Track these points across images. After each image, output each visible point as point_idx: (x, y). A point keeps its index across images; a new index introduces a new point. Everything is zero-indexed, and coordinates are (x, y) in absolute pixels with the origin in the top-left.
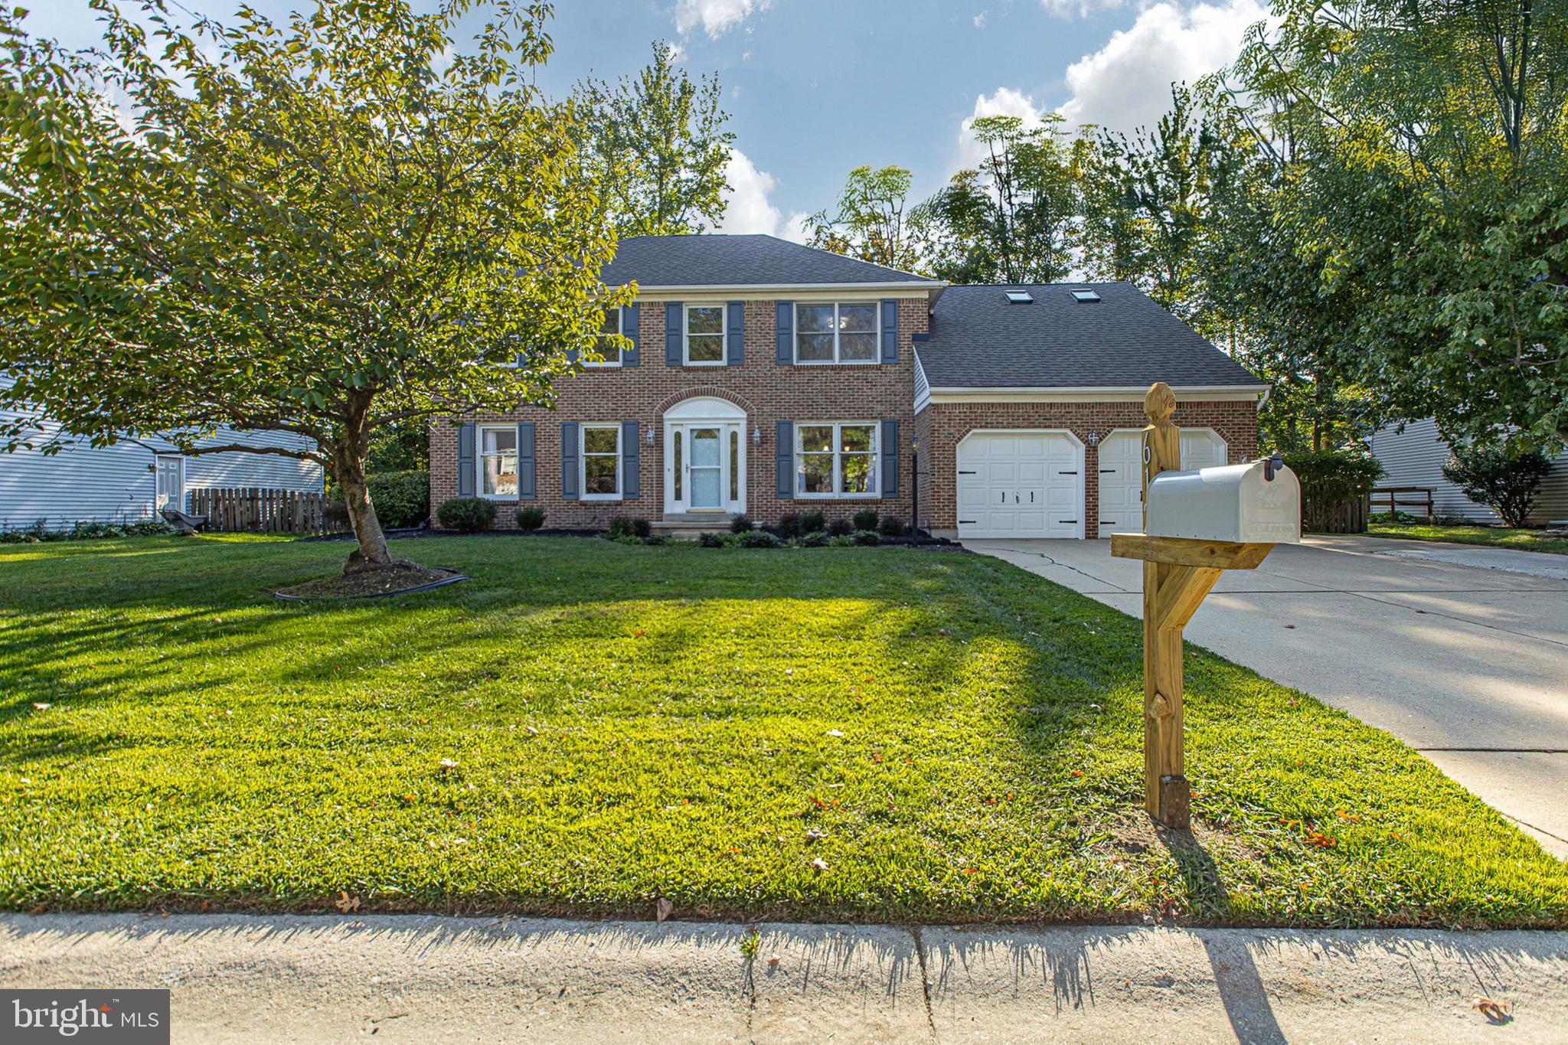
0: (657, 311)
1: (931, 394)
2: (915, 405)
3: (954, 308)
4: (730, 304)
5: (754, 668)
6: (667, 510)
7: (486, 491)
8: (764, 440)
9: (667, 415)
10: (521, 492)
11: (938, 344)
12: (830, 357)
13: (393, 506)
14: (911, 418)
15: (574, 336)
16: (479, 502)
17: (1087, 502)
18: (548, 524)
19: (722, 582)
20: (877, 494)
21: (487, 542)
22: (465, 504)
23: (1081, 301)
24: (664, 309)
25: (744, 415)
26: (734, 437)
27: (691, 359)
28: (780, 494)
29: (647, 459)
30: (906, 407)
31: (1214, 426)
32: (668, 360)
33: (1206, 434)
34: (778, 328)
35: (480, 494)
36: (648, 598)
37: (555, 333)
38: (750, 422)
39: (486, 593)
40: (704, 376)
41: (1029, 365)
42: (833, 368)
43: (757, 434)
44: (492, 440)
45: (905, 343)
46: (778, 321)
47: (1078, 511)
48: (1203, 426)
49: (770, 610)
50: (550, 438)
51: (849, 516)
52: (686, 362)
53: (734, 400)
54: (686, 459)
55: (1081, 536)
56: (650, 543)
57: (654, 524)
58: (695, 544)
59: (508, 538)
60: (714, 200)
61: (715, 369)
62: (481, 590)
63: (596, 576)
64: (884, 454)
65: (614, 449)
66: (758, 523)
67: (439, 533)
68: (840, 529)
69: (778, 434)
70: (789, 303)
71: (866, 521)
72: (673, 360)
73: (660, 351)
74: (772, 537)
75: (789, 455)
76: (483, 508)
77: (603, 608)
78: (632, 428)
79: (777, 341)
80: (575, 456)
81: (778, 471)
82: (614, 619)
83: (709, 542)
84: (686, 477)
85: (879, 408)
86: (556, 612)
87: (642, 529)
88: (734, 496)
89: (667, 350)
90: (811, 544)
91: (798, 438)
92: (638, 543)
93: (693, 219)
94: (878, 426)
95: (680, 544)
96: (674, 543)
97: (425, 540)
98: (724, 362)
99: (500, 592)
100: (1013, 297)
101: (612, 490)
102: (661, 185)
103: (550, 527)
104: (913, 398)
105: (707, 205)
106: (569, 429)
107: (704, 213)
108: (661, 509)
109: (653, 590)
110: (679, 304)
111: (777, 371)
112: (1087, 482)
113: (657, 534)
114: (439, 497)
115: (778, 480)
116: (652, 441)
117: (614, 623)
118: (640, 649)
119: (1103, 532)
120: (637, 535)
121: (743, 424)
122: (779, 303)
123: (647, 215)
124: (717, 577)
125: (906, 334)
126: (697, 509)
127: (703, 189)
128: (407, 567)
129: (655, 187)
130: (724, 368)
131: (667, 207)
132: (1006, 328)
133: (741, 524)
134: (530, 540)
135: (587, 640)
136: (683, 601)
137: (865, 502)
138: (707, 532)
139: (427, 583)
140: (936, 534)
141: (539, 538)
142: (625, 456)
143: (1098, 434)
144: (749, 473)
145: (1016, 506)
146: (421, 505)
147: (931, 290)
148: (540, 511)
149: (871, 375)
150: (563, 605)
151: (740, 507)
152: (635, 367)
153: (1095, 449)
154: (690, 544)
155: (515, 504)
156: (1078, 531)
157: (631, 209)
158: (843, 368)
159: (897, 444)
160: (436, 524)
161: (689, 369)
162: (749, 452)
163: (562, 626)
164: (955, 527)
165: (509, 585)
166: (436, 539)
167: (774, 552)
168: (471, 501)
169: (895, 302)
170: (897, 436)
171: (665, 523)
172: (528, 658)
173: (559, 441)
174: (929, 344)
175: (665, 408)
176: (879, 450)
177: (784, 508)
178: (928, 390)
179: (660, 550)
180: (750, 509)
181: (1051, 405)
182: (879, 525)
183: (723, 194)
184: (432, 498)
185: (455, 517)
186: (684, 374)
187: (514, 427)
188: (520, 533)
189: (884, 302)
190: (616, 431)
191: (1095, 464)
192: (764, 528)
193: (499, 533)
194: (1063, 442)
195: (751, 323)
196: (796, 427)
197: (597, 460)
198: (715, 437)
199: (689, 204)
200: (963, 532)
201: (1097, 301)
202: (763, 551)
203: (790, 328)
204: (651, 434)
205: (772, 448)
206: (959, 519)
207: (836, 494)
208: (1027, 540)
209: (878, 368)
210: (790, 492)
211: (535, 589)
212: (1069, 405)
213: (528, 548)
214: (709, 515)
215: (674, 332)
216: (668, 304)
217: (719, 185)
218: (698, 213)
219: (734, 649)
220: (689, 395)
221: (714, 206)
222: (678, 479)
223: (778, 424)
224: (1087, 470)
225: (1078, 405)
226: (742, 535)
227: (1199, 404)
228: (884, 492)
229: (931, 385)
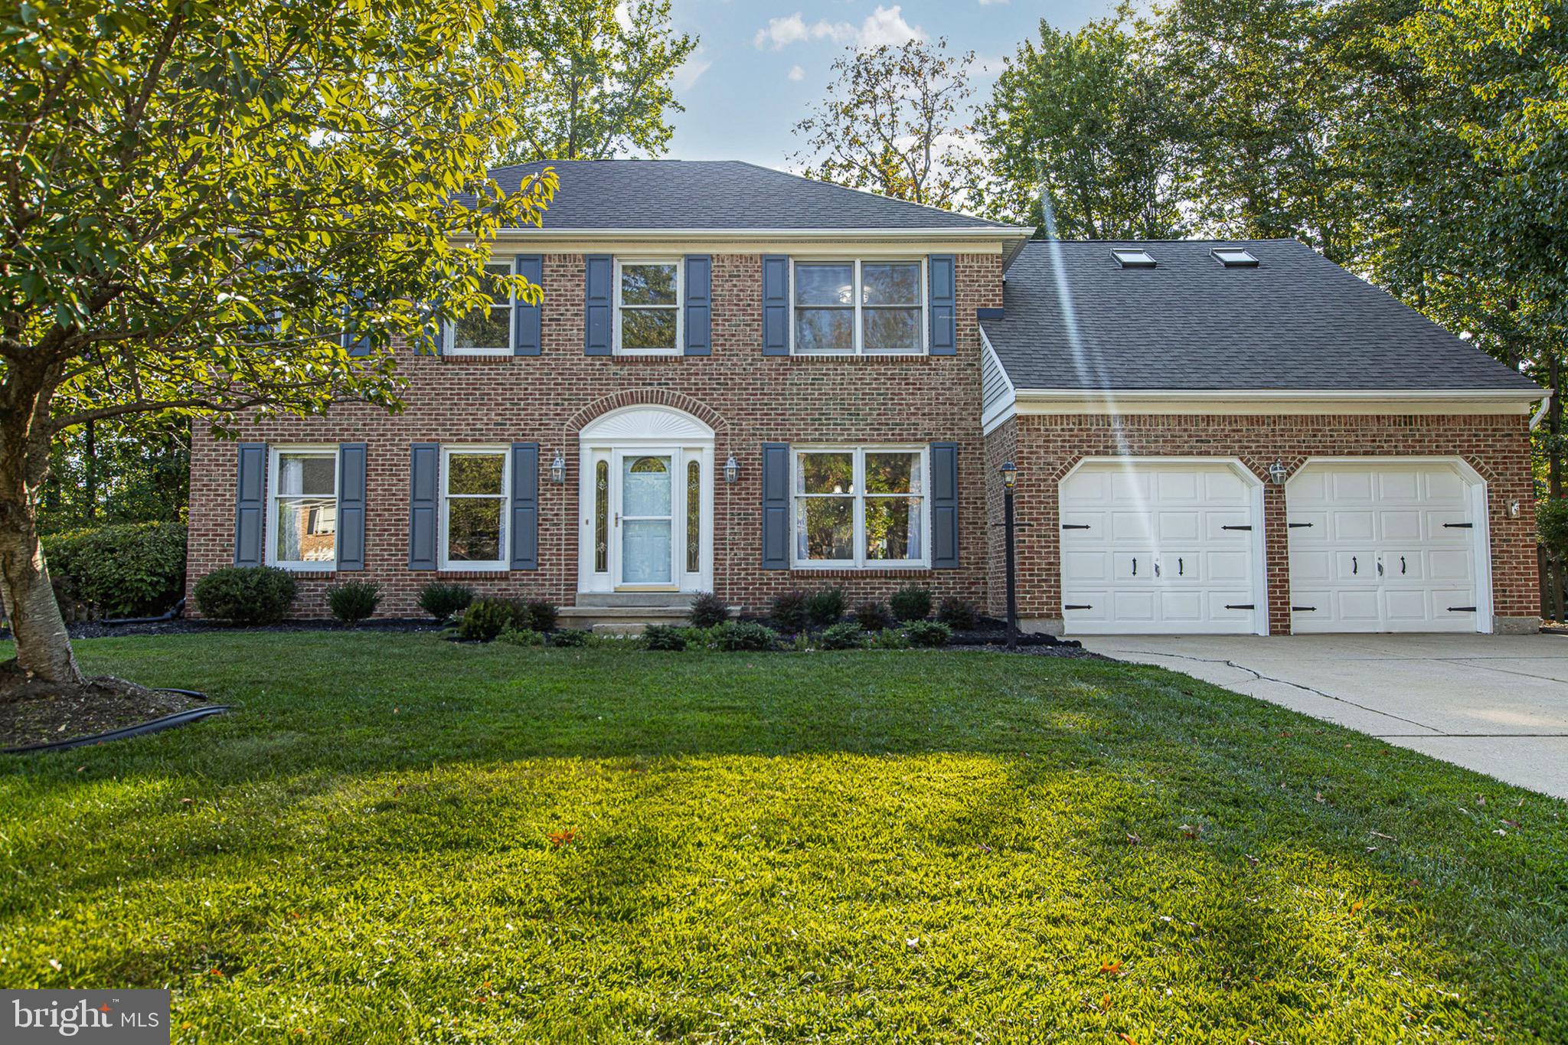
0: (572, 269)
1: (1018, 400)
2: (984, 420)
3: (1038, 272)
4: (690, 259)
5: (832, 932)
6: (584, 588)
7: (282, 556)
8: (742, 474)
9: (585, 434)
10: (341, 559)
11: (1020, 324)
12: (849, 344)
13: (123, 581)
14: (977, 440)
15: (438, 276)
16: (269, 573)
17: (1271, 576)
18: (384, 611)
19: (705, 717)
20: (925, 562)
21: (276, 641)
22: (243, 576)
23: (1229, 265)
24: (583, 265)
25: (710, 434)
26: (694, 468)
27: (627, 344)
28: (767, 562)
29: (551, 504)
30: (970, 423)
31: (1465, 454)
32: (589, 346)
33: (1452, 467)
34: (765, 297)
35: (271, 560)
36: (569, 752)
37: (404, 268)
38: (720, 446)
39: (254, 743)
40: (646, 372)
41: (1166, 357)
42: (852, 361)
43: (731, 464)
44: (295, 472)
45: (966, 324)
46: (765, 286)
47: (1255, 587)
48: (1447, 453)
49: (817, 779)
50: (392, 470)
51: (883, 595)
52: (618, 349)
53: (695, 411)
54: (615, 505)
55: (1263, 630)
56: (560, 644)
57: (563, 610)
58: (637, 645)
59: (313, 634)
60: (654, 124)
61: (664, 360)
62: (244, 735)
63: (466, 706)
64: (935, 498)
65: (496, 488)
66: (735, 610)
67: (197, 626)
68: (872, 619)
69: (765, 464)
70: (782, 259)
71: (912, 606)
72: (597, 345)
73: (576, 330)
74: (769, 632)
75: (784, 498)
76: (274, 584)
77: (483, 777)
78: (528, 455)
79: (764, 317)
80: (434, 499)
81: (765, 523)
82: (505, 803)
83: (662, 642)
84: (615, 533)
85: (927, 424)
86: (386, 785)
87: (543, 617)
88: (693, 564)
89: (588, 330)
90: (834, 645)
91: (797, 472)
92: (537, 643)
93: (623, 148)
94: (925, 454)
95: (611, 644)
96: (600, 643)
97: (166, 637)
98: (678, 351)
99: (282, 740)
100: (1126, 258)
101: (494, 556)
102: (574, 101)
103: (388, 615)
104: (980, 409)
105: (643, 131)
106: (424, 456)
107: (638, 143)
108: (573, 587)
109: (576, 733)
110: (608, 259)
111: (764, 365)
112: (1270, 543)
113: (568, 627)
114: (202, 564)
115: (765, 538)
116: (559, 476)
117: (506, 813)
118: (565, 881)
119: (1299, 623)
120: (535, 629)
121: (709, 448)
122: (767, 259)
123: (552, 145)
124: (689, 707)
125: (968, 307)
126: (632, 585)
127: (638, 107)
128: (108, 692)
129: (565, 106)
130: (679, 360)
131: (583, 131)
132: (1122, 302)
133: (708, 612)
134: (350, 639)
135: (450, 855)
136: (639, 759)
137: (905, 575)
138: (657, 624)
139: (140, 720)
140: (1027, 627)
141: (366, 634)
142: (515, 499)
143: (1285, 465)
144: (718, 528)
145: (1155, 580)
146: (171, 579)
147: (1006, 241)
148: (371, 589)
149: (913, 372)
150: (400, 768)
151: (702, 583)
152: (536, 357)
153: (1281, 490)
154: (628, 645)
155: (329, 577)
156: (1258, 622)
157: (529, 135)
158: (869, 361)
159: (955, 484)
160: (195, 612)
161: (622, 361)
162: (719, 493)
163: (399, 821)
164: (1059, 616)
165: (300, 726)
166: (190, 636)
167: (775, 658)
168: (254, 572)
169: (948, 259)
170: (954, 471)
171: (579, 609)
172: (316, 907)
173: (406, 474)
174: (1005, 325)
175: (582, 422)
176: (926, 492)
177: (776, 584)
178: (1012, 394)
179: (578, 655)
180: (719, 587)
181: (1208, 419)
182: (935, 611)
183: (667, 116)
184: (190, 568)
185: (225, 598)
186: (613, 368)
187: (333, 451)
188: (336, 626)
189: (933, 259)
190: (501, 460)
191: (1282, 513)
192: (744, 618)
193: (299, 624)
194: (1227, 477)
195: (723, 289)
196: (794, 455)
197: (469, 506)
198: (661, 468)
199: (615, 129)
200: (1073, 625)
201: (1254, 265)
202: (756, 655)
203: (784, 297)
204: (559, 463)
205: (755, 487)
206: (1064, 602)
207: (858, 562)
208: (1177, 636)
209: (925, 361)
210: (785, 558)
211: (349, 733)
212: (1235, 419)
213: (344, 653)
214: (651, 596)
215: (598, 302)
216: (591, 259)
217: (662, 101)
218: (629, 144)
219: (769, 877)
220: (621, 402)
221: (654, 133)
222: (602, 536)
223: (766, 448)
224: (1269, 523)
225: (1251, 420)
226: (717, 628)
227: (1440, 419)
228: (935, 559)
229: (1016, 385)
